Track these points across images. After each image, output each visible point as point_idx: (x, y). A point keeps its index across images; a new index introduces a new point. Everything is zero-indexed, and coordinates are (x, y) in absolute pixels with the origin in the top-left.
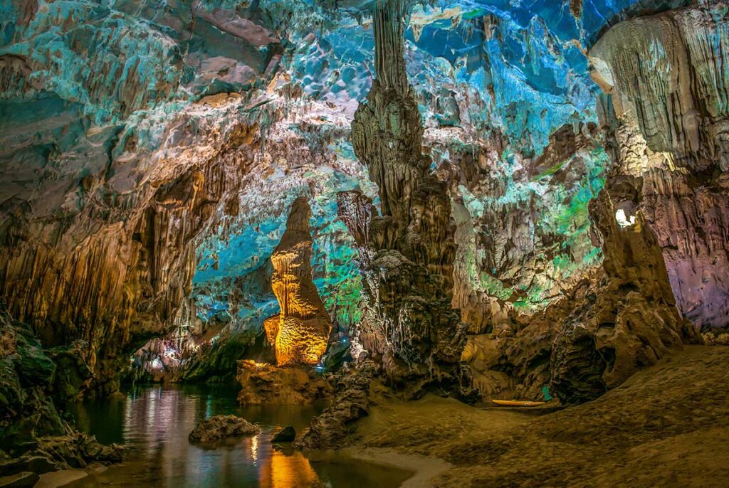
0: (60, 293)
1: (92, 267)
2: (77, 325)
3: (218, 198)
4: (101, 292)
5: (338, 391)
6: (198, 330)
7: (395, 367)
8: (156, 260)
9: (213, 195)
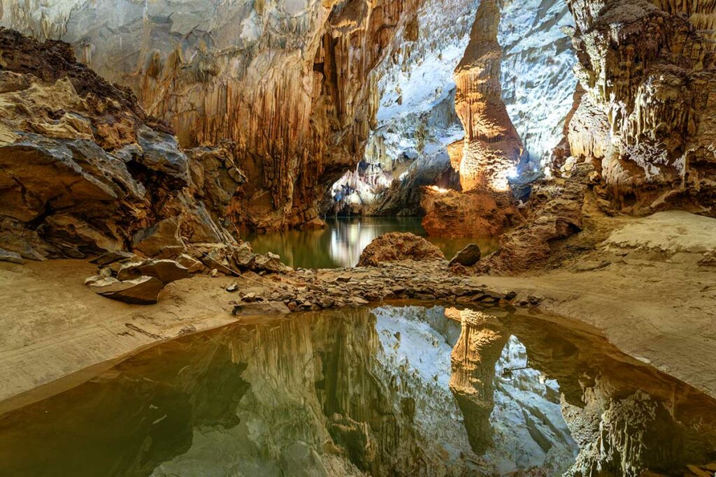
0: (254, 127)
1: (279, 101)
2: (273, 156)
3: (396, 21)
4: (290, 125)
5: (536, 204)
6: (388, 167)
7: (622, 173)
8: (340, 94)
9: (390, 18)
